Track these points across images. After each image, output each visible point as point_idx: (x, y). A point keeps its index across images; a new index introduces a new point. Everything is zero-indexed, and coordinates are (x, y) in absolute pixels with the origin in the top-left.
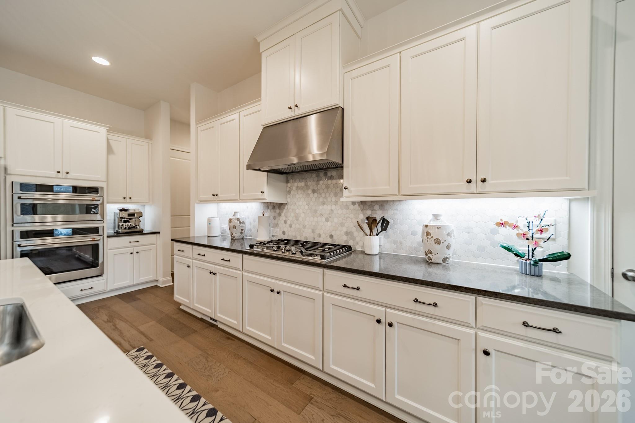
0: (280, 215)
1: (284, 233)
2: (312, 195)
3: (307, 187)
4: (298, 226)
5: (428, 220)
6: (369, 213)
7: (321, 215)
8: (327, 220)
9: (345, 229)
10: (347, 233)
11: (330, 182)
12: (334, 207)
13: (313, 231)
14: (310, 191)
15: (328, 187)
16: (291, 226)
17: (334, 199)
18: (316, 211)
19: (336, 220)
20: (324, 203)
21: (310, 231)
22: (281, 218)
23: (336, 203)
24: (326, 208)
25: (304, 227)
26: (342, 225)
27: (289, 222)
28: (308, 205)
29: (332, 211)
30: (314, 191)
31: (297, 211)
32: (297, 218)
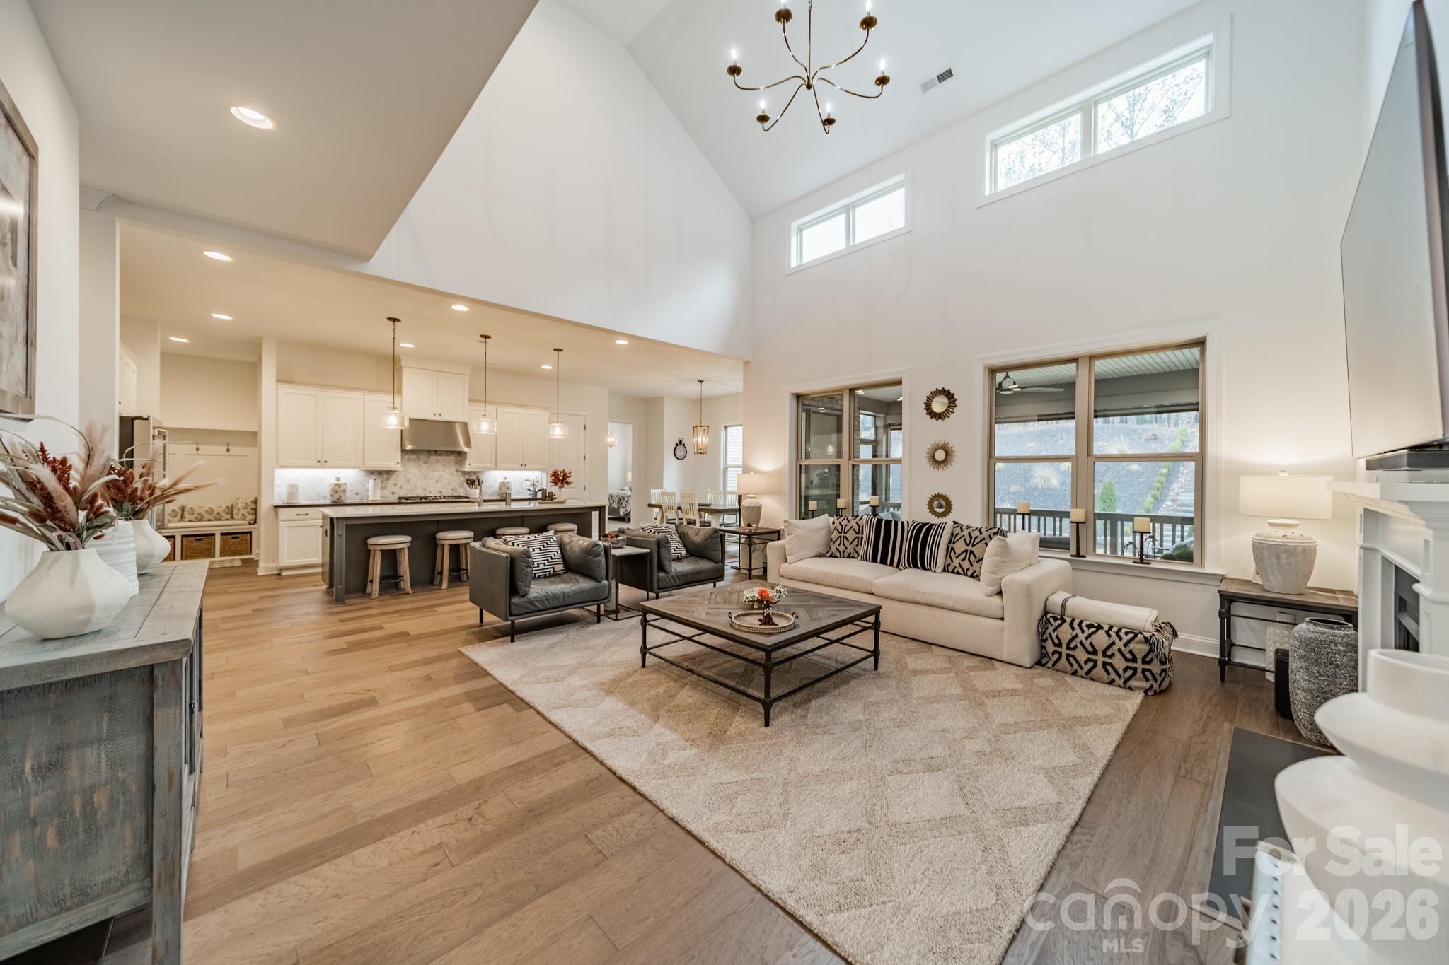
0: (388, 479)
1: (393, 493)
2: (423, 465)
3: (419, 459)
4: (409, 487)
5: (501, 480)
6: (467, 477)
7: (432, 479)
8: (437, 482)
9: (451, 487)
10: (452, 489)
11: (439, 457)
12: (442, 474)
13: (424, 490)
14: (421, 462)
15: (437, 460)
16: (401, 487)
17: (442, 468)
18: (427, 476)
19: (444, 482)
20: (434, 471)
21: (422, 490)
22: (390, 482)
23: (444, 471)
24: (436, 474)
25: (416, 487)
26: (449, 484)
27: (399, 485)
28: (420, 472)
29: (441, 476)
30: (425, 463)
31: (408, 476)
32: (408, 481)
